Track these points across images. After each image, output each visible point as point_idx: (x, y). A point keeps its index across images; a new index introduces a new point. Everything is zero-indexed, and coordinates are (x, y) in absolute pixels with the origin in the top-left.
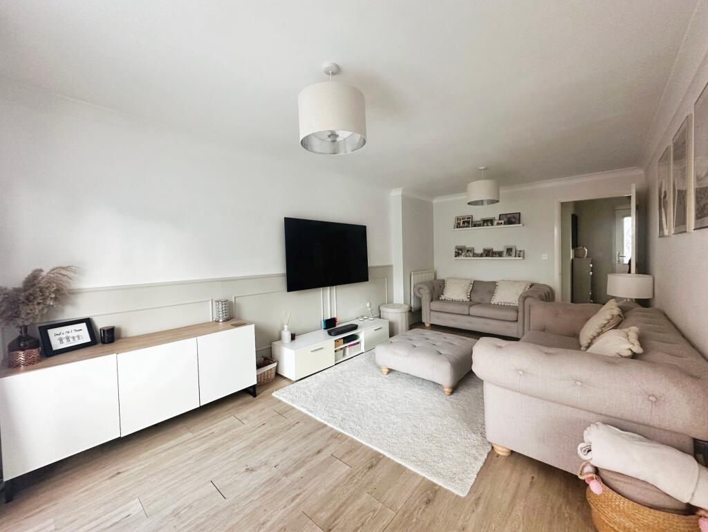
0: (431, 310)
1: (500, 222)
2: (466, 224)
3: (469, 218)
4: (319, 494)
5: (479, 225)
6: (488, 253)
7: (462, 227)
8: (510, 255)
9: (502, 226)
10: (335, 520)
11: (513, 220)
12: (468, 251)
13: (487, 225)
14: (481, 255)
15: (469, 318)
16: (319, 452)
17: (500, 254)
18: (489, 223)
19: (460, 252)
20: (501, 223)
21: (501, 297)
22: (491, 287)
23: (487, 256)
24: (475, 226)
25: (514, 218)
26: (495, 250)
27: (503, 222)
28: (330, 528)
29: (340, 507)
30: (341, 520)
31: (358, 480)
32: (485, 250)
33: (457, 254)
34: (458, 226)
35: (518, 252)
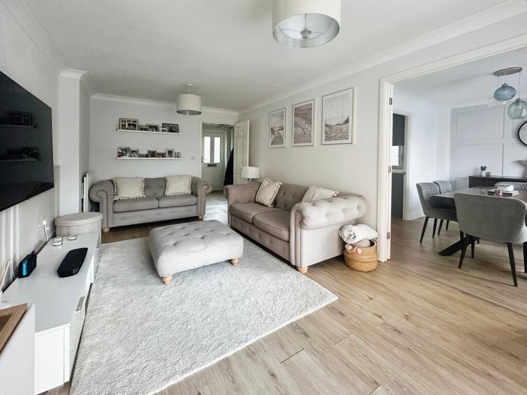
0: (114, 212)
1: (164, 129)
2: (132, 127)
3: (135, 122)
4: (335, 384)
5: (146, 130)
6: (153, 154)
7: (127, 129)
8: (171, 156)
9: (167, 133)
10: (364, 375)
11: (174, 129)
12: (133, 152)
13: (153, 131)
14: (147, 156)
15: (159, 211)
16: (273, 375)
17: (163, 155)
18: (154, 129)
19: (123, 152)
20: (165, 131)
21: (174, 188)
22: (163, 182)
23: (152, 156)
24: (142, 129)
25: (174, 128)
26: (158, 152)
27: (166, 129)
28: (373, 381)
29: (350, 368)
30: (364, 371)
31: (320, 348)
32: (149, 152)
33: (121, 155)
34: (123, 127)
35: (176, 154)
